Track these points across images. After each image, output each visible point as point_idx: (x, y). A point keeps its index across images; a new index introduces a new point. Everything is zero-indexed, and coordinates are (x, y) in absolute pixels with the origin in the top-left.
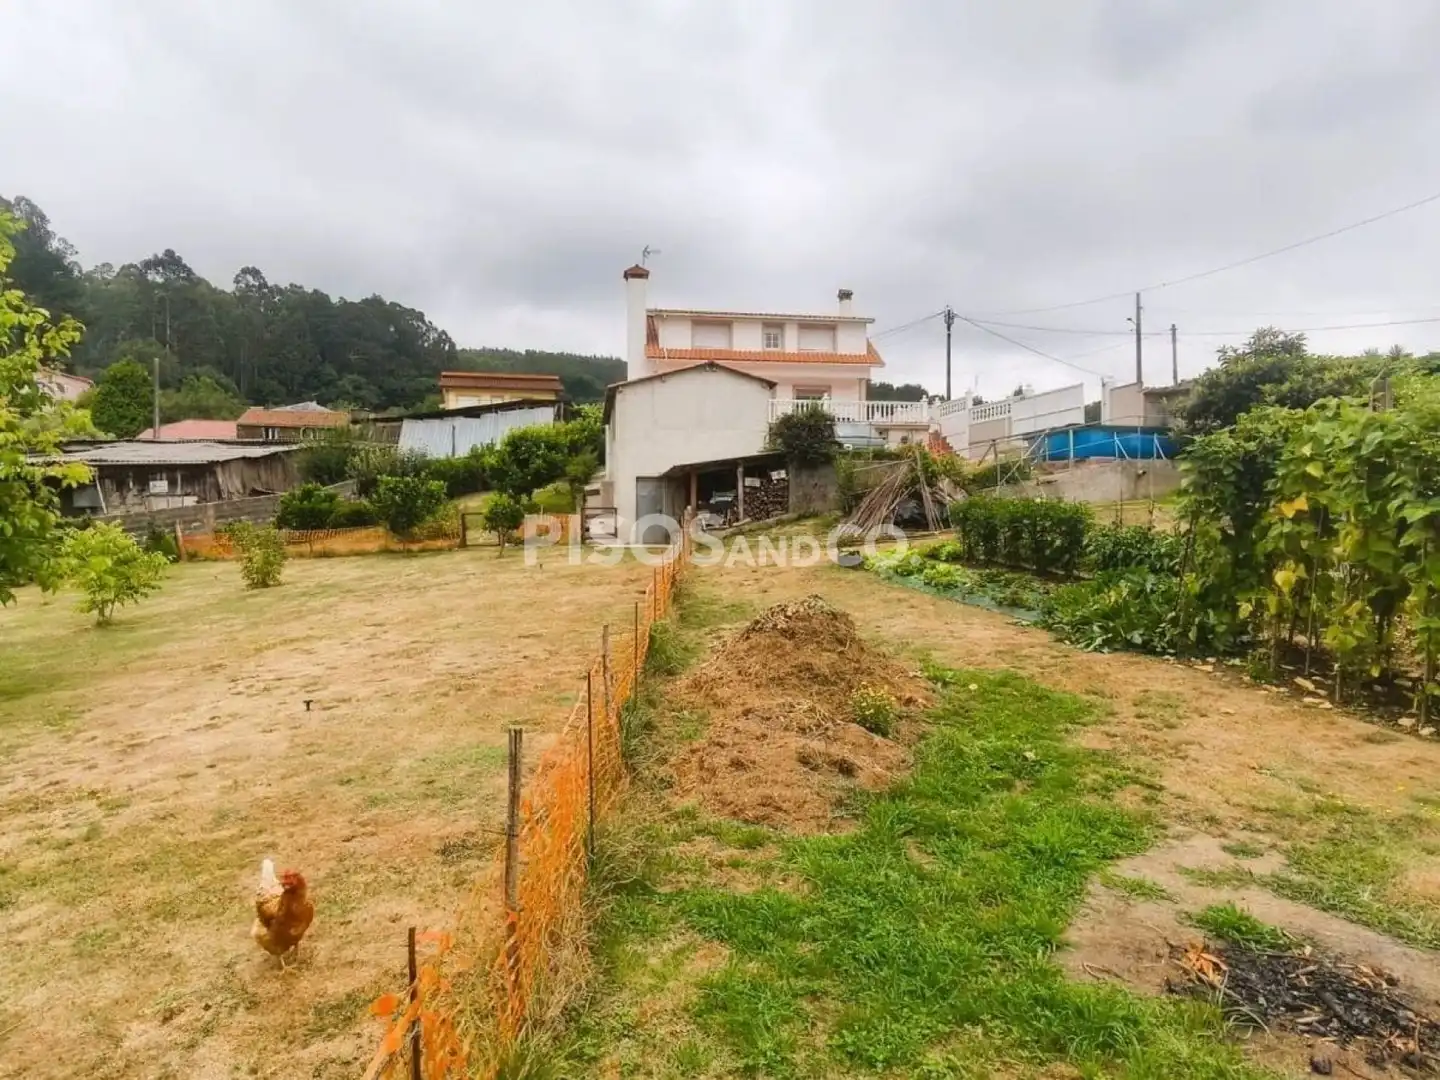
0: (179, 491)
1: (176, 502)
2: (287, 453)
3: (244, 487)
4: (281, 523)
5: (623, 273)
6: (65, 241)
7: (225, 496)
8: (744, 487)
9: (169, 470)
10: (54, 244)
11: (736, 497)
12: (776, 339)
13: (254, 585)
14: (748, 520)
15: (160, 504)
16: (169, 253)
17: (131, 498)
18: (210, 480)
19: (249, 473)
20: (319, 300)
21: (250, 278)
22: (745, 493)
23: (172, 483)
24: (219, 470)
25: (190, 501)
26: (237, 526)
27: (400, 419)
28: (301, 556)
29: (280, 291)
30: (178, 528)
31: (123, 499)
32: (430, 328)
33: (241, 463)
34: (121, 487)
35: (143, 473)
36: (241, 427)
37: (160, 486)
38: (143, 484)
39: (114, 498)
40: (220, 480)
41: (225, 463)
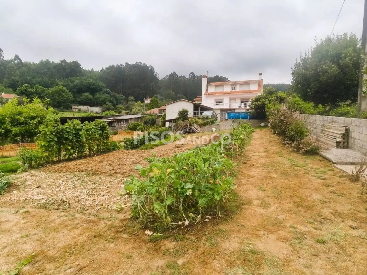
1: (124, 125)
6: (157, 73)
9: (123, 120)
10: (155, 73)
12: (235, 88)
15: (122, 125)
16: (174, 72)
18: (128, 122)
21: (192, 75)
24: (129, 120)
25: (126, 125)
33: (134, 119)
34: (118, 123)
35: (120, 121)
36: (159, 110)
37: (122, 122)
38: (120, 122)
39: (117, 125)
40: (130, 122)
41: (130, 119)
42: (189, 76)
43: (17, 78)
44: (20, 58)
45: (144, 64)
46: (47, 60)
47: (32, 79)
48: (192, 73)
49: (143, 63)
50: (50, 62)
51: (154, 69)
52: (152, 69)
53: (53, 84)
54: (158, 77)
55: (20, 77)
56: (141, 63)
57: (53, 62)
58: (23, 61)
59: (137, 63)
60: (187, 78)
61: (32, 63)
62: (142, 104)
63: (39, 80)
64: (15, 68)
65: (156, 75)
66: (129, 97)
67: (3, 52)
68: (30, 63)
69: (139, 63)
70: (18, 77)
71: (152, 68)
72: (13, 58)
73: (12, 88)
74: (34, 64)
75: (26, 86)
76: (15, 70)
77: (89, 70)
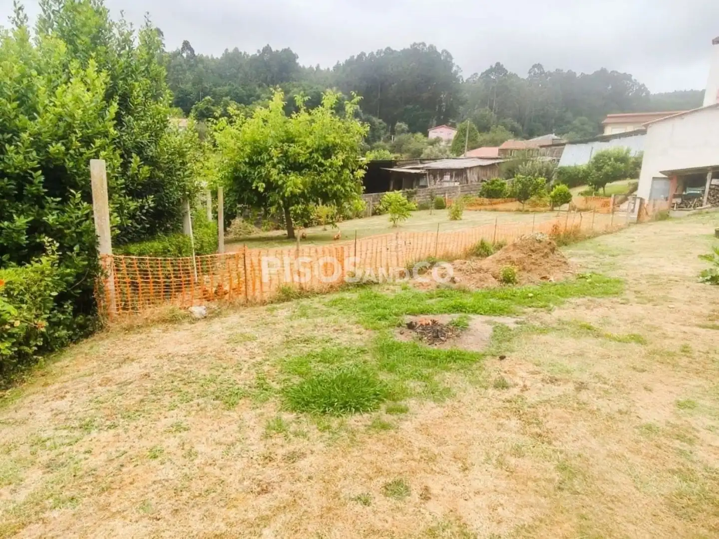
0: (453, 180)
1: (452, 184)
2: (498, 163)
3: (478, 178)
4: (481, 195)
5: (711, 42)
6: (458, 66)
7: (469, 181)
8: (711, 185)
9: (450, 171)
10: (454, 68)
11: (703, 191)
13: (451, 219)
14: (709, 205)
15: (446, 185)
16: (498, 64)
17: (438, 182)
18: (464, 175)
19: (482, 172)
20: (571, 75)
21: (536, 69)
22: (710, 188)
23: (451, 177)
24: (468, 171)
25: (457, 184)
26: (469, 195)
27: (564, 144)
28: (486, 210)
29: (550, 74)
30: (447, 195)
31: (435, 182)
32: (635, 83)
33: (478, 169)
34: (435, 178)
35: (442, 172)
36: (501, 150)
37: (447, 177)
38: (442, 176)
39: (433, 182)
40: (468, 175)
41: (471, 168)
42: (530, 73)
43: (188, 87)
44: (192, 46)
45: (431, 46)
46: (236, 50)
47: (214, 89)
48: (539, 66)
49: (427, 46)
50: (241, 53)
51: (452, 58)
52: (448, 59)
53: (251, 96)
54: (461, 76)
55: (194, 85)
56: (424, 44)
57: (245, 53)
58: (196, 53)
59: (415, 44)
60: (523, 79)
61: (210, 57)
62: (425, 140)
63: (227, 88)
64: (185, 67)
65: (456, 72)
66: (398, 124)
67: (165, 37)
68: (207, 57)
69: (420, 44)
70: (190, 85)
71: (449, 56)
72: (180, 47)
73: (181, 106)
74: (213, 59)
75: (209, 101)
76: (184, 71)
77: (311, 68)
